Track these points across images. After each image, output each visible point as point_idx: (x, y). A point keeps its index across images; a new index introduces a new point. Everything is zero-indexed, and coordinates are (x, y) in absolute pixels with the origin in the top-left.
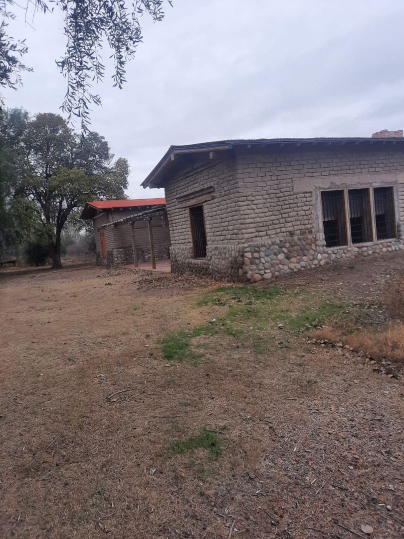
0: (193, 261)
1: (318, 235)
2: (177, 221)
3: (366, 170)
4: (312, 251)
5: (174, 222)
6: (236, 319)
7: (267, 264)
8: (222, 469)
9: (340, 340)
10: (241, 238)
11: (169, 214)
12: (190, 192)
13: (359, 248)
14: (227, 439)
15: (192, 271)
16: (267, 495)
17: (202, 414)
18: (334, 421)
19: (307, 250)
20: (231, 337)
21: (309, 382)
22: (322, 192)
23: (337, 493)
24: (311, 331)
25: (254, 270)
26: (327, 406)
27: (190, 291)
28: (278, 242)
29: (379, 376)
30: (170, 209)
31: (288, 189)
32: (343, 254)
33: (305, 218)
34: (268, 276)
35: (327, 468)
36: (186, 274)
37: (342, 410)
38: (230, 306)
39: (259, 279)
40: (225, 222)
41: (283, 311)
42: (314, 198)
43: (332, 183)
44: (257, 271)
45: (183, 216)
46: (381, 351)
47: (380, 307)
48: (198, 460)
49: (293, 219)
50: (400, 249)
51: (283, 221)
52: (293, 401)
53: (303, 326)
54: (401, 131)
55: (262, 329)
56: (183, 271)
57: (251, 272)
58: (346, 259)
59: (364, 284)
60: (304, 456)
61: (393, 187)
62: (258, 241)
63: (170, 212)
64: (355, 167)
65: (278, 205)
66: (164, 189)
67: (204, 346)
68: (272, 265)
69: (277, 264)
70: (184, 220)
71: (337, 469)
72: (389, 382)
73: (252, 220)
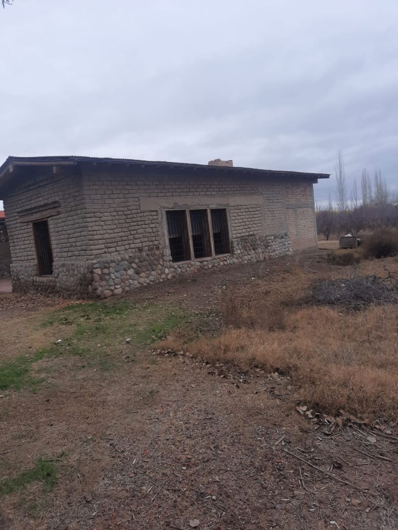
0: (38, 279)
1: (165, 250)
2: (19, 236)
3: (204, 193)
4: (160, 266)
5: (15, 237)
6: (83, 337)
7: (117, 279)
8: (57, 500)
9: (182, 349)
10: (90, 254)
11: (9, 229)
12: (33, 206)
13: (200, 262)
14: (64, 466)
15: (37, 290)
16: (104, 515)
17: (39, 443)
18: (172, 426)
19: (155, 265)
20: (77, 357)
21: (151, 393)
22: (166, 211)
23: (171, 496)
24: (156, 342)
25: (104, 286)
26: (167, 414)
27: (35, 311)
28: (127, 257)
29: (213, 377)
30: (10, 223)
31: (135, 207)
32: (188, 268)
33: (153, 235)
34: (119, 291)
35: (163, 474)
36: (30, 294)
37: (180, 414)
38: (78, 325)
39: (109, 295)
40: (73, 238)
41: (131, 325)
42: (160, 216)
43: (175, 204)
44: (107, 287)
45: (26, 231)
46: (215, 355)
47: (217, 315)
48: (30, 496)
49: (141, 236)
50: (234, 263)
51: (131, 237)
52: (136, 414)
53: (150, 338)
54: (231, 161)
55: (110, 345)
56: (27, 290)
57: (101, 288)
58: (190, 272)
59: (205, 295)
60: (142, 467)
61: (226, 209)
62: (108, 257)
63: (10, 227)
64: (194, 190)
65: (126, 223)
66: (2, 201)
67: (46, 370)
68: (123, 281)
69: (127, 280)
70: (27, 235)
71: (172, 472)
72: (221, 382)
73: (101, 237)
